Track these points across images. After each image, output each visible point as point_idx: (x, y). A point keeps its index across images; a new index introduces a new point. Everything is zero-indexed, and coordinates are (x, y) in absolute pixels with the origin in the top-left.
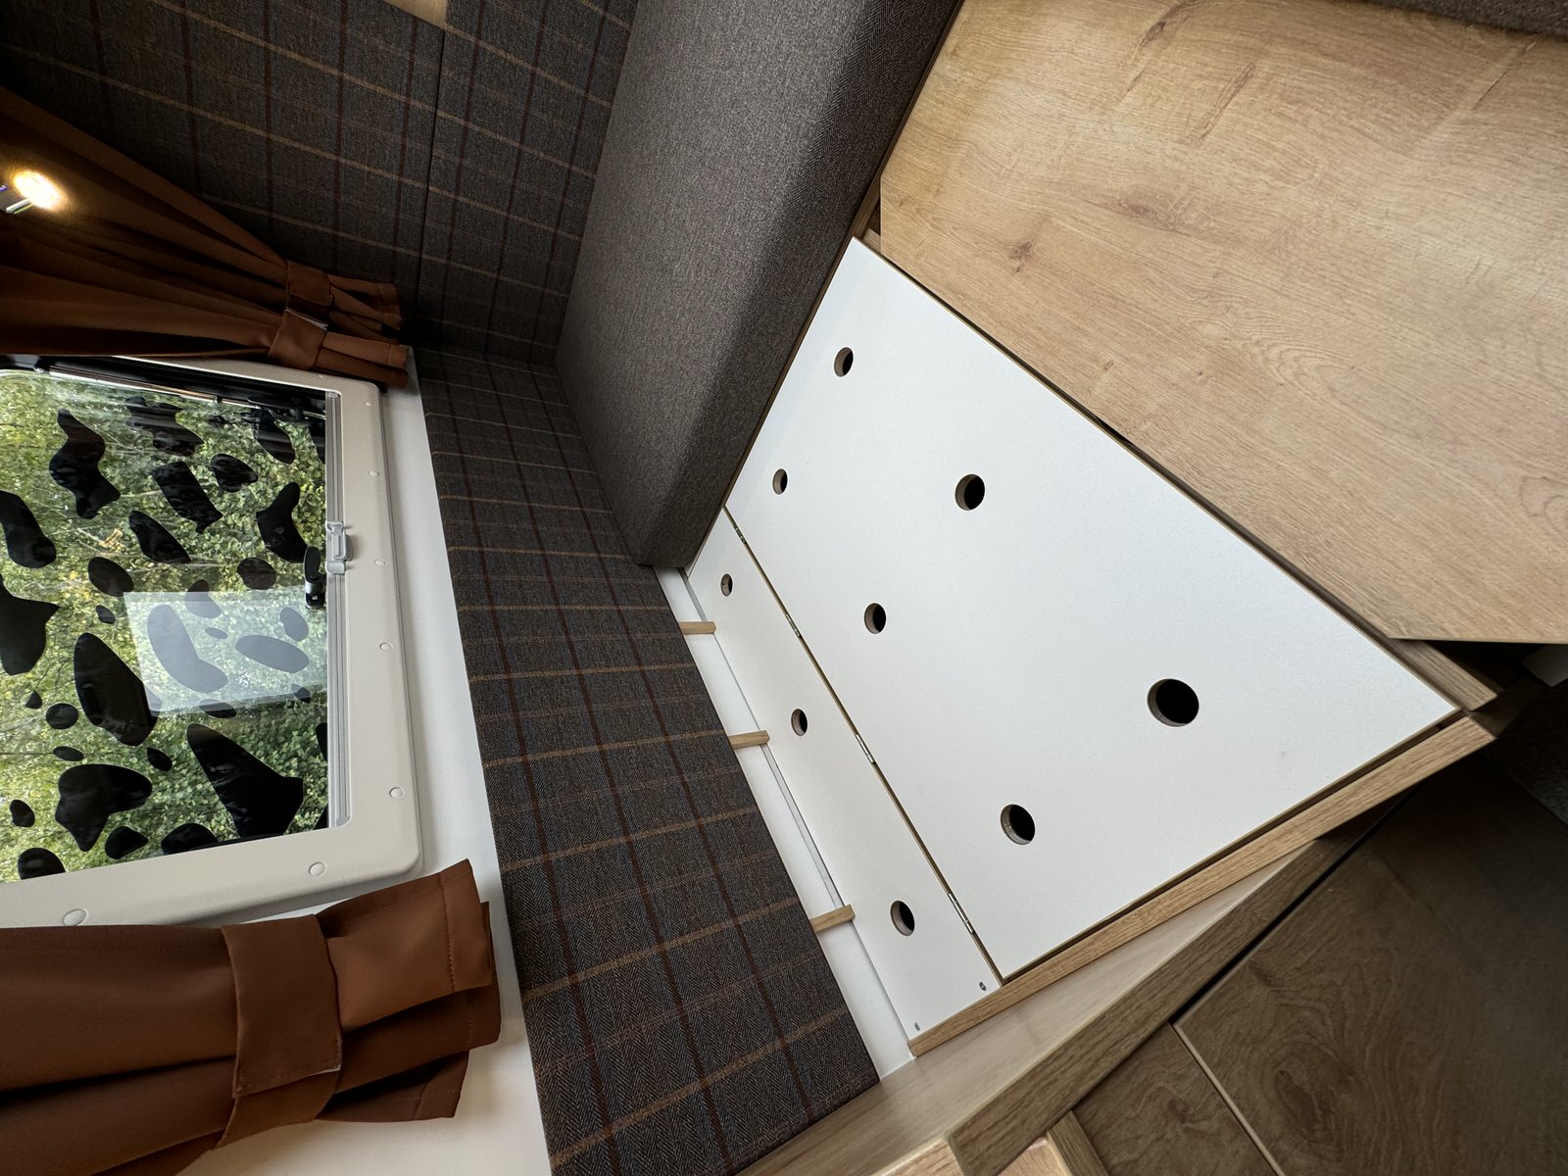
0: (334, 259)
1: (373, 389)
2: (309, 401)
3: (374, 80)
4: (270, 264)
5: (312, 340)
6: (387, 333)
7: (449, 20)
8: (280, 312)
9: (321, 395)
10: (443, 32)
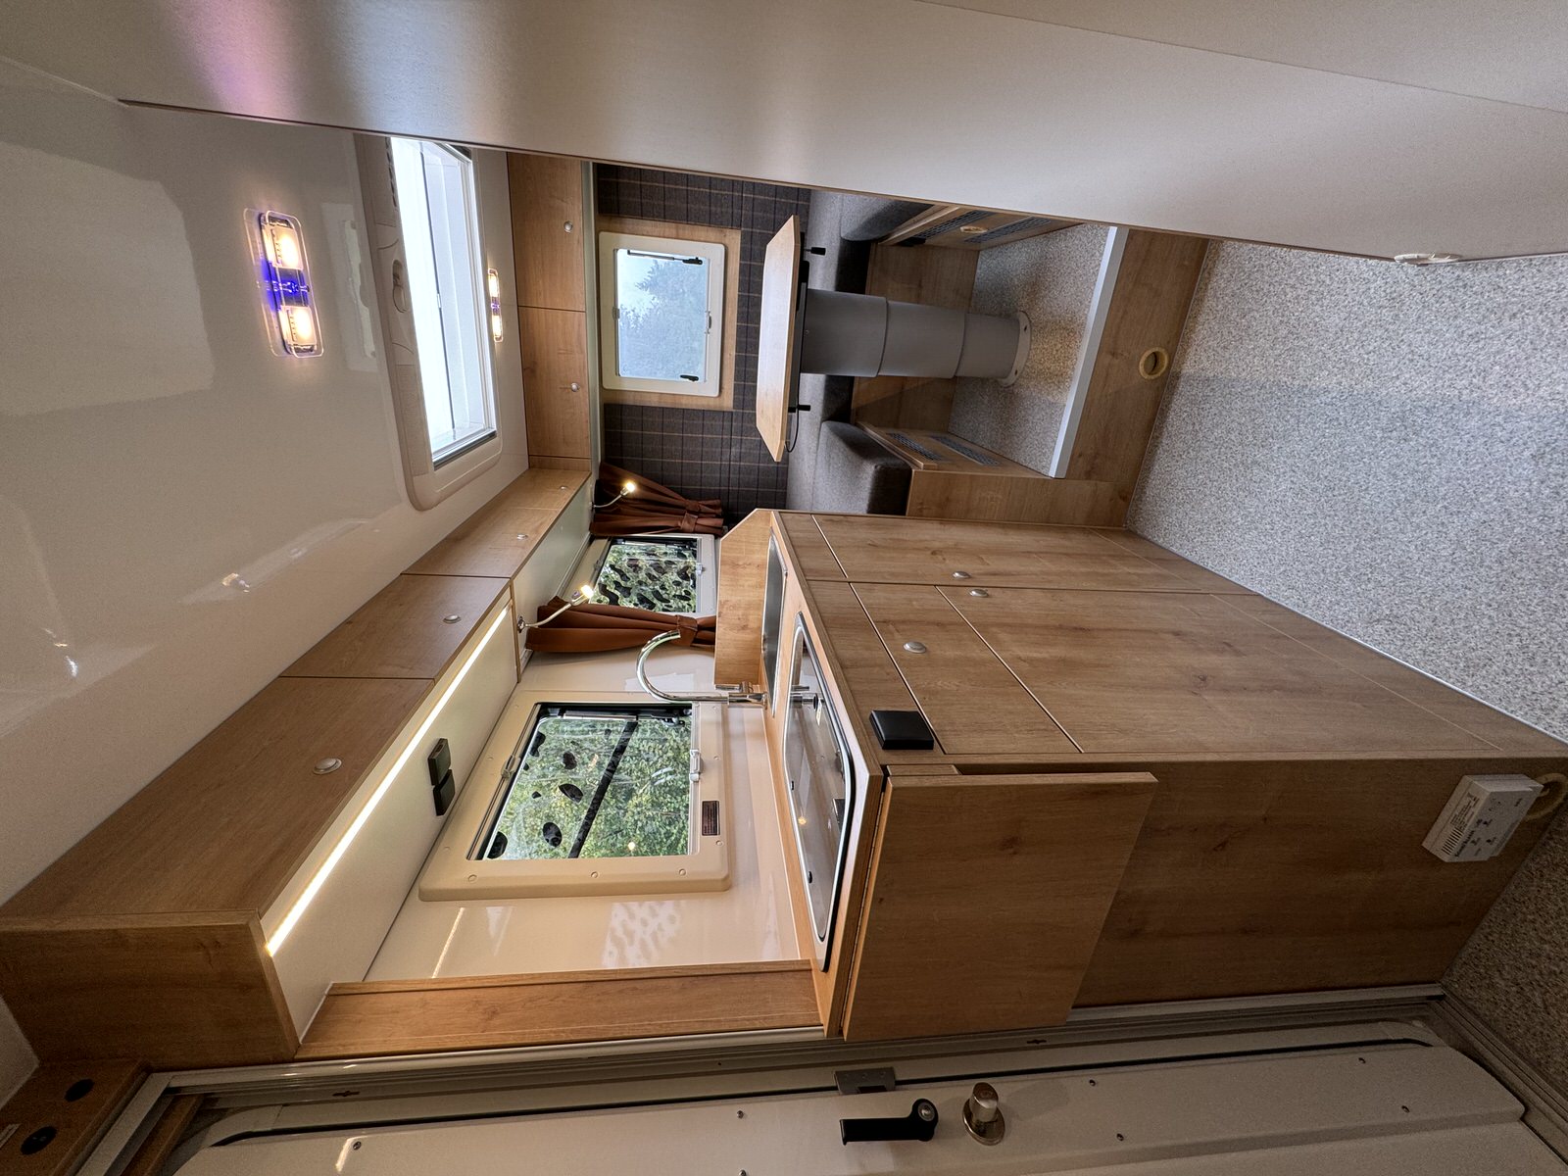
0: (700, 495)
1: (713, 536)
2: (691, 543)
3: (712, 434)
4: (681, 501)
5: (693, 521)
6: (718, 516)
7: (734, 408)
8: (684, 515)
9: (695, 540)
10: (732, 413)
